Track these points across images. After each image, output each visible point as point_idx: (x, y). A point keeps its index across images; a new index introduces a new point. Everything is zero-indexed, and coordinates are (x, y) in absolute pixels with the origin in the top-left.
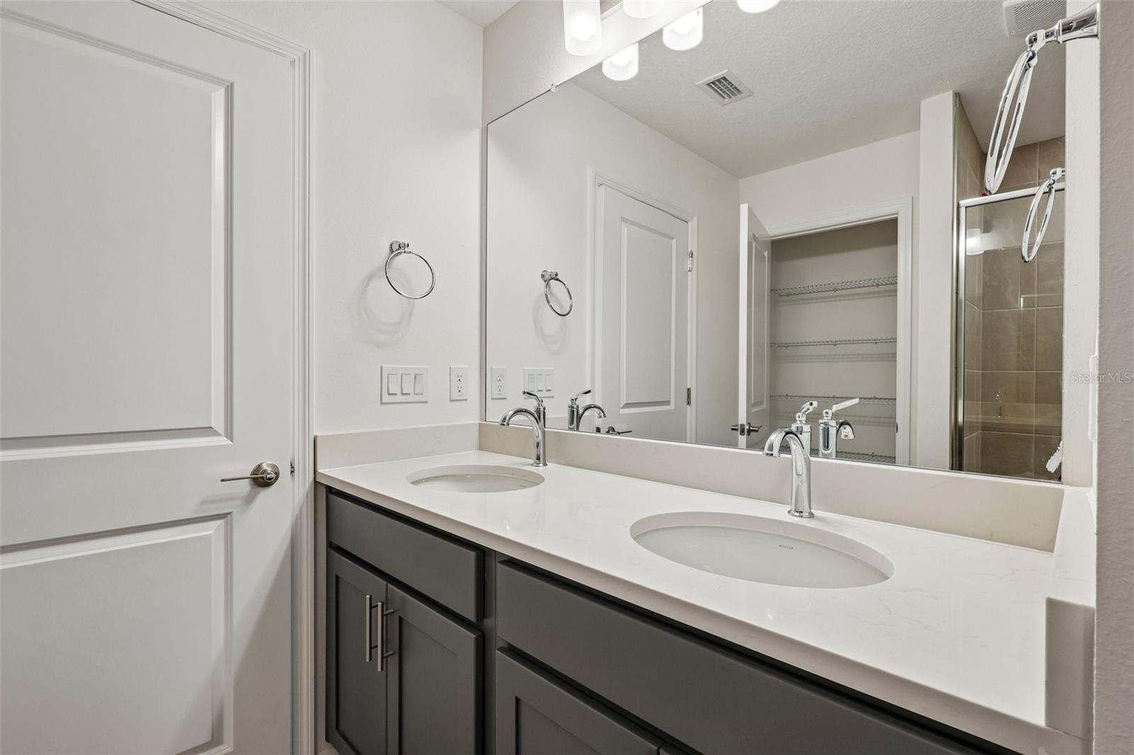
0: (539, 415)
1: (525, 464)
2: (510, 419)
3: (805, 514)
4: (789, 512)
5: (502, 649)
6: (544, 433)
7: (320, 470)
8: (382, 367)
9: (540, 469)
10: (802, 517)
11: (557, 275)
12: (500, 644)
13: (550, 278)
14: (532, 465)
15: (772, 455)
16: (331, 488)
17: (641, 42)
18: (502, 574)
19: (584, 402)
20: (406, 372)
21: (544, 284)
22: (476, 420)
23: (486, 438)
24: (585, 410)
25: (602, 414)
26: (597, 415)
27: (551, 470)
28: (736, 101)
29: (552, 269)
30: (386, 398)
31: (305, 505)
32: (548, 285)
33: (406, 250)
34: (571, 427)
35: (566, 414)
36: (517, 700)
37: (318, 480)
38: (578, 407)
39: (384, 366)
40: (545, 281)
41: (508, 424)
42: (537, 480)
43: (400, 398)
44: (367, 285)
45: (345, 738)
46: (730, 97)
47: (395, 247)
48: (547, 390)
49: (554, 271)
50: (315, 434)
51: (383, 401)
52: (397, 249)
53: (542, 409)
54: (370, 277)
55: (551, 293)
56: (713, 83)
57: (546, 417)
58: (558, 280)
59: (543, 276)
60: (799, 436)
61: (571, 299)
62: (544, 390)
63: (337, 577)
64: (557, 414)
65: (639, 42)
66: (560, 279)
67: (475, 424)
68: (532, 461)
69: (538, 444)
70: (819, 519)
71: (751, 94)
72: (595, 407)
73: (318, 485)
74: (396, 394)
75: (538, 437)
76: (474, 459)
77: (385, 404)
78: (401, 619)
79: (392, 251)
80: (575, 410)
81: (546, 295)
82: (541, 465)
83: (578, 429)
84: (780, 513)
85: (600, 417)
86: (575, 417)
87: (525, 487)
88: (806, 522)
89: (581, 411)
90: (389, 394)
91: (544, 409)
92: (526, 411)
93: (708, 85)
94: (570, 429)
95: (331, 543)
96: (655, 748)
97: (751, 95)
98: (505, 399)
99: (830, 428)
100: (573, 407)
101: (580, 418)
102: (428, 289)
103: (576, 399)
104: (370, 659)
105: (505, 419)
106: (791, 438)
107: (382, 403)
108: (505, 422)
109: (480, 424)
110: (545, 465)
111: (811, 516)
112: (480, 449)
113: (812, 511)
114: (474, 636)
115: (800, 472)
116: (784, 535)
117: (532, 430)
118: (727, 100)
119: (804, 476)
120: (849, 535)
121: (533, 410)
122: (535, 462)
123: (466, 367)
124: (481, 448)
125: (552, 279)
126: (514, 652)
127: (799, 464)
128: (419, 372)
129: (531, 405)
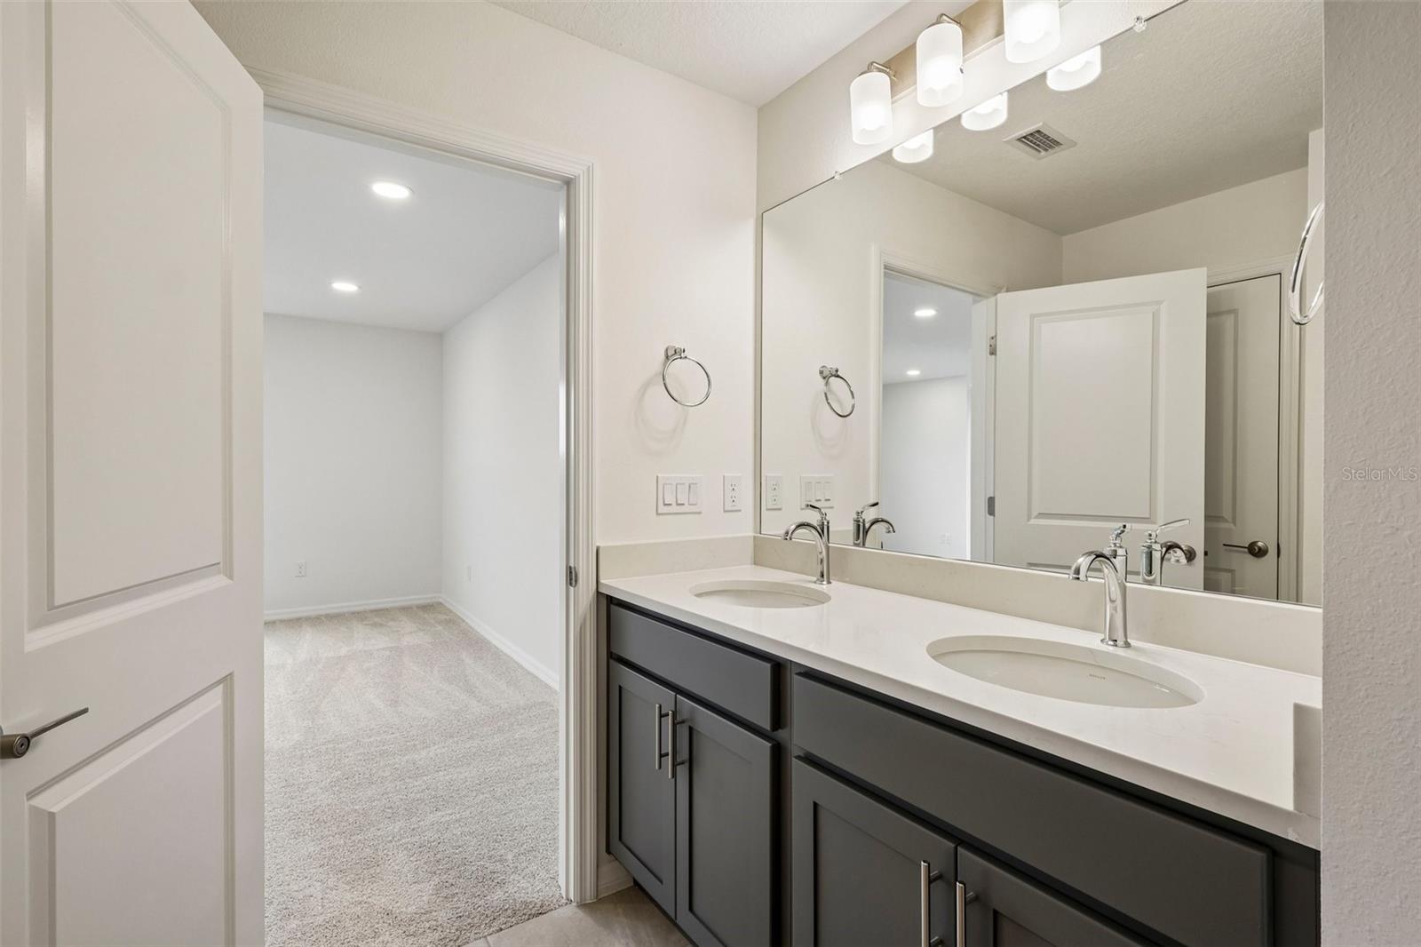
0: (823, 530)
1: (809, 582)
2: (792, 533)
3: (1120, 643)
4: (1102, 641)
5: (798, 757)
6: (828, 548)
7: (602, 581)
8: (657, 477)
9: (824, 587)
10: (1116, 646)
11: (837, 371)
12: (796, 752)
13: (829, 375)
14: (815, 582)
15: (1078, 578)
16: (611, 597)
17: (937, 129)
18: (797, 685)
19: (870, 515)
20: (681, 482)
21: (823, 382)
22: (748, 532)
23: (761, 552)
24: (872, 524)
25: (891, 529)
26: (885, 530)
27: (835, 588)
28: (1055, 153)
29: (831, 365)
30: (662, 509)
31: (588, 616)
32: (827, 384)
33: (683, 355)
34: (857, 542)
35: (851, 527)
36: (816, 805)
37: (600, 591)
38: (864, 520)
39: (659, 475)
40: (824, 378)
41: (791, 539)
42: (822, 599)
43: (674, 509)
44: (643, 394)
45: (630, 850)
46: (1046, 150)
47: (671, 352)
48: (826, 500)
49: (835, 367)
50: (598, 544)
51: (659, 512)
52: (672, 354)
53: (826, 523)
54: (647, 385)
55: (830, 390)
56: (1024, 137)
57: (830, 529)
58: (838, 376)
59: (821, 372)
60: (1113, 560)
61: (853, 397)
62: (823, 500)
63: (620, 687)
64: (842, 527)
65: (934, 128)
66: (841, 375)
67: (750, 537)
68: (815, 579)
69: (822, 560)
70: (1137, 649)
71: (1075, 144)
72: (883, 521)
73: (600, 596)
74: (670, 505)
75: (821, 553)
76: (748, 574)
77: (660, 514)
78: (691, 729)
79: (667, 357)
80: (861, 524)
81: (826, 394)
82: (825, 583)
83: (864, 544)
84: (1093, 641)
85: (889, 532)
86: (861, 531)
87: (808, 605)
88: (1121, 652)
89: (867, 526)
90: (665, 505)
91: (828, 523)
92: (809, 525)
93: (1019, 139)
94: (855, 545)
95: (611, 653)
96: (953, 845)
97: (1074, 146)
98: (780, 509)
99: (1153, 552)
100: (859, 521)
101: (867, 532)
102: (704, 395)
103: (862, 512)
104: (660, 767)
105: (787, 533)
106: (1103, 561)
107: (658, 514)
108: (788, 535)
109: (755, 537)
110: (829, 582)
111: (1127, 645)
112: (755, 563)
113: (1129, 640)
114: (770, 745)
115: (1113, 597)
116: (1093, 663)
117: (815, 546)
118: (1043, 153)
119: (1119, 603)
120: (1166, 665)
121: (815, 525)
122: (818, 580)
123: (740, 474)
124: (757, 562)
125: (832, 375)
126: (810, 760)
127: (1113, 589)
128: (694, 482)
129: (814, 518)
